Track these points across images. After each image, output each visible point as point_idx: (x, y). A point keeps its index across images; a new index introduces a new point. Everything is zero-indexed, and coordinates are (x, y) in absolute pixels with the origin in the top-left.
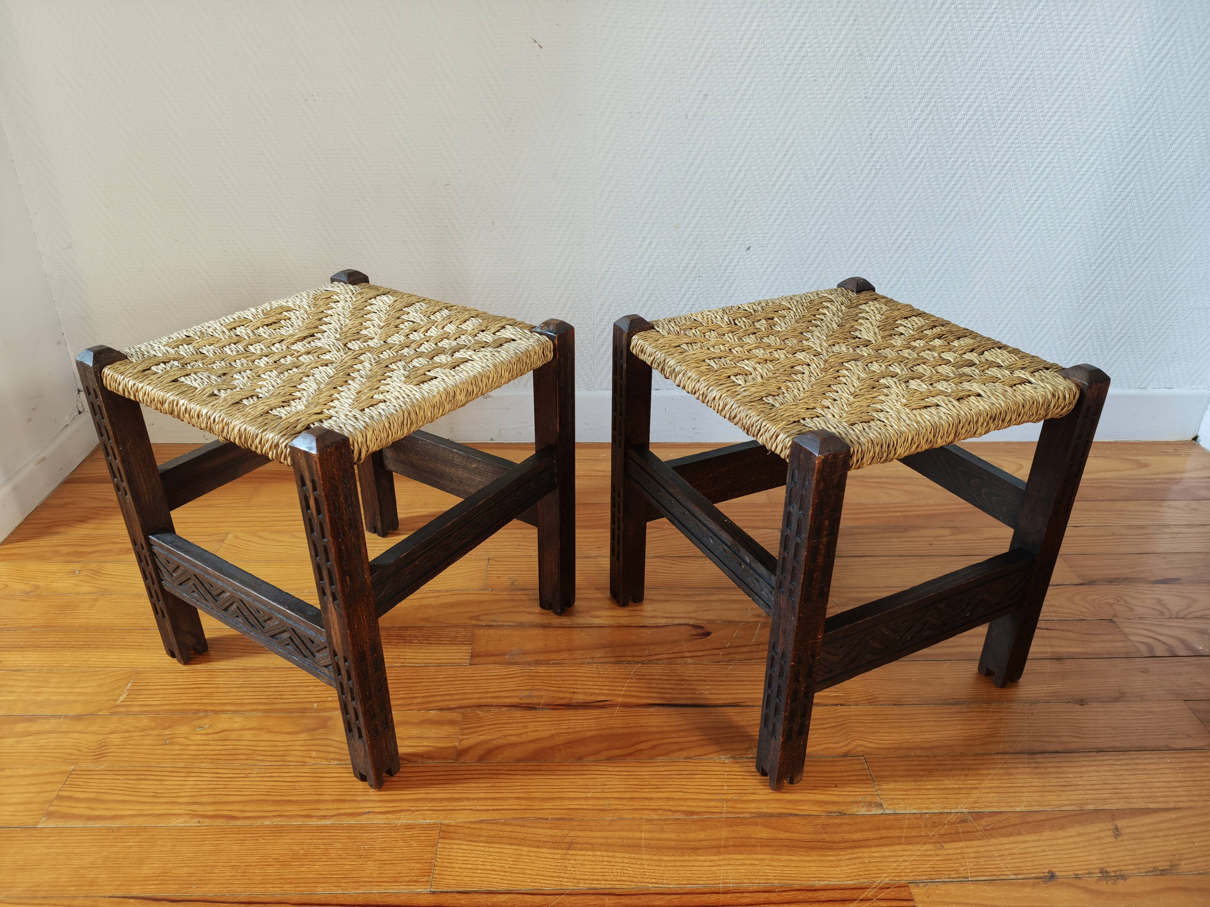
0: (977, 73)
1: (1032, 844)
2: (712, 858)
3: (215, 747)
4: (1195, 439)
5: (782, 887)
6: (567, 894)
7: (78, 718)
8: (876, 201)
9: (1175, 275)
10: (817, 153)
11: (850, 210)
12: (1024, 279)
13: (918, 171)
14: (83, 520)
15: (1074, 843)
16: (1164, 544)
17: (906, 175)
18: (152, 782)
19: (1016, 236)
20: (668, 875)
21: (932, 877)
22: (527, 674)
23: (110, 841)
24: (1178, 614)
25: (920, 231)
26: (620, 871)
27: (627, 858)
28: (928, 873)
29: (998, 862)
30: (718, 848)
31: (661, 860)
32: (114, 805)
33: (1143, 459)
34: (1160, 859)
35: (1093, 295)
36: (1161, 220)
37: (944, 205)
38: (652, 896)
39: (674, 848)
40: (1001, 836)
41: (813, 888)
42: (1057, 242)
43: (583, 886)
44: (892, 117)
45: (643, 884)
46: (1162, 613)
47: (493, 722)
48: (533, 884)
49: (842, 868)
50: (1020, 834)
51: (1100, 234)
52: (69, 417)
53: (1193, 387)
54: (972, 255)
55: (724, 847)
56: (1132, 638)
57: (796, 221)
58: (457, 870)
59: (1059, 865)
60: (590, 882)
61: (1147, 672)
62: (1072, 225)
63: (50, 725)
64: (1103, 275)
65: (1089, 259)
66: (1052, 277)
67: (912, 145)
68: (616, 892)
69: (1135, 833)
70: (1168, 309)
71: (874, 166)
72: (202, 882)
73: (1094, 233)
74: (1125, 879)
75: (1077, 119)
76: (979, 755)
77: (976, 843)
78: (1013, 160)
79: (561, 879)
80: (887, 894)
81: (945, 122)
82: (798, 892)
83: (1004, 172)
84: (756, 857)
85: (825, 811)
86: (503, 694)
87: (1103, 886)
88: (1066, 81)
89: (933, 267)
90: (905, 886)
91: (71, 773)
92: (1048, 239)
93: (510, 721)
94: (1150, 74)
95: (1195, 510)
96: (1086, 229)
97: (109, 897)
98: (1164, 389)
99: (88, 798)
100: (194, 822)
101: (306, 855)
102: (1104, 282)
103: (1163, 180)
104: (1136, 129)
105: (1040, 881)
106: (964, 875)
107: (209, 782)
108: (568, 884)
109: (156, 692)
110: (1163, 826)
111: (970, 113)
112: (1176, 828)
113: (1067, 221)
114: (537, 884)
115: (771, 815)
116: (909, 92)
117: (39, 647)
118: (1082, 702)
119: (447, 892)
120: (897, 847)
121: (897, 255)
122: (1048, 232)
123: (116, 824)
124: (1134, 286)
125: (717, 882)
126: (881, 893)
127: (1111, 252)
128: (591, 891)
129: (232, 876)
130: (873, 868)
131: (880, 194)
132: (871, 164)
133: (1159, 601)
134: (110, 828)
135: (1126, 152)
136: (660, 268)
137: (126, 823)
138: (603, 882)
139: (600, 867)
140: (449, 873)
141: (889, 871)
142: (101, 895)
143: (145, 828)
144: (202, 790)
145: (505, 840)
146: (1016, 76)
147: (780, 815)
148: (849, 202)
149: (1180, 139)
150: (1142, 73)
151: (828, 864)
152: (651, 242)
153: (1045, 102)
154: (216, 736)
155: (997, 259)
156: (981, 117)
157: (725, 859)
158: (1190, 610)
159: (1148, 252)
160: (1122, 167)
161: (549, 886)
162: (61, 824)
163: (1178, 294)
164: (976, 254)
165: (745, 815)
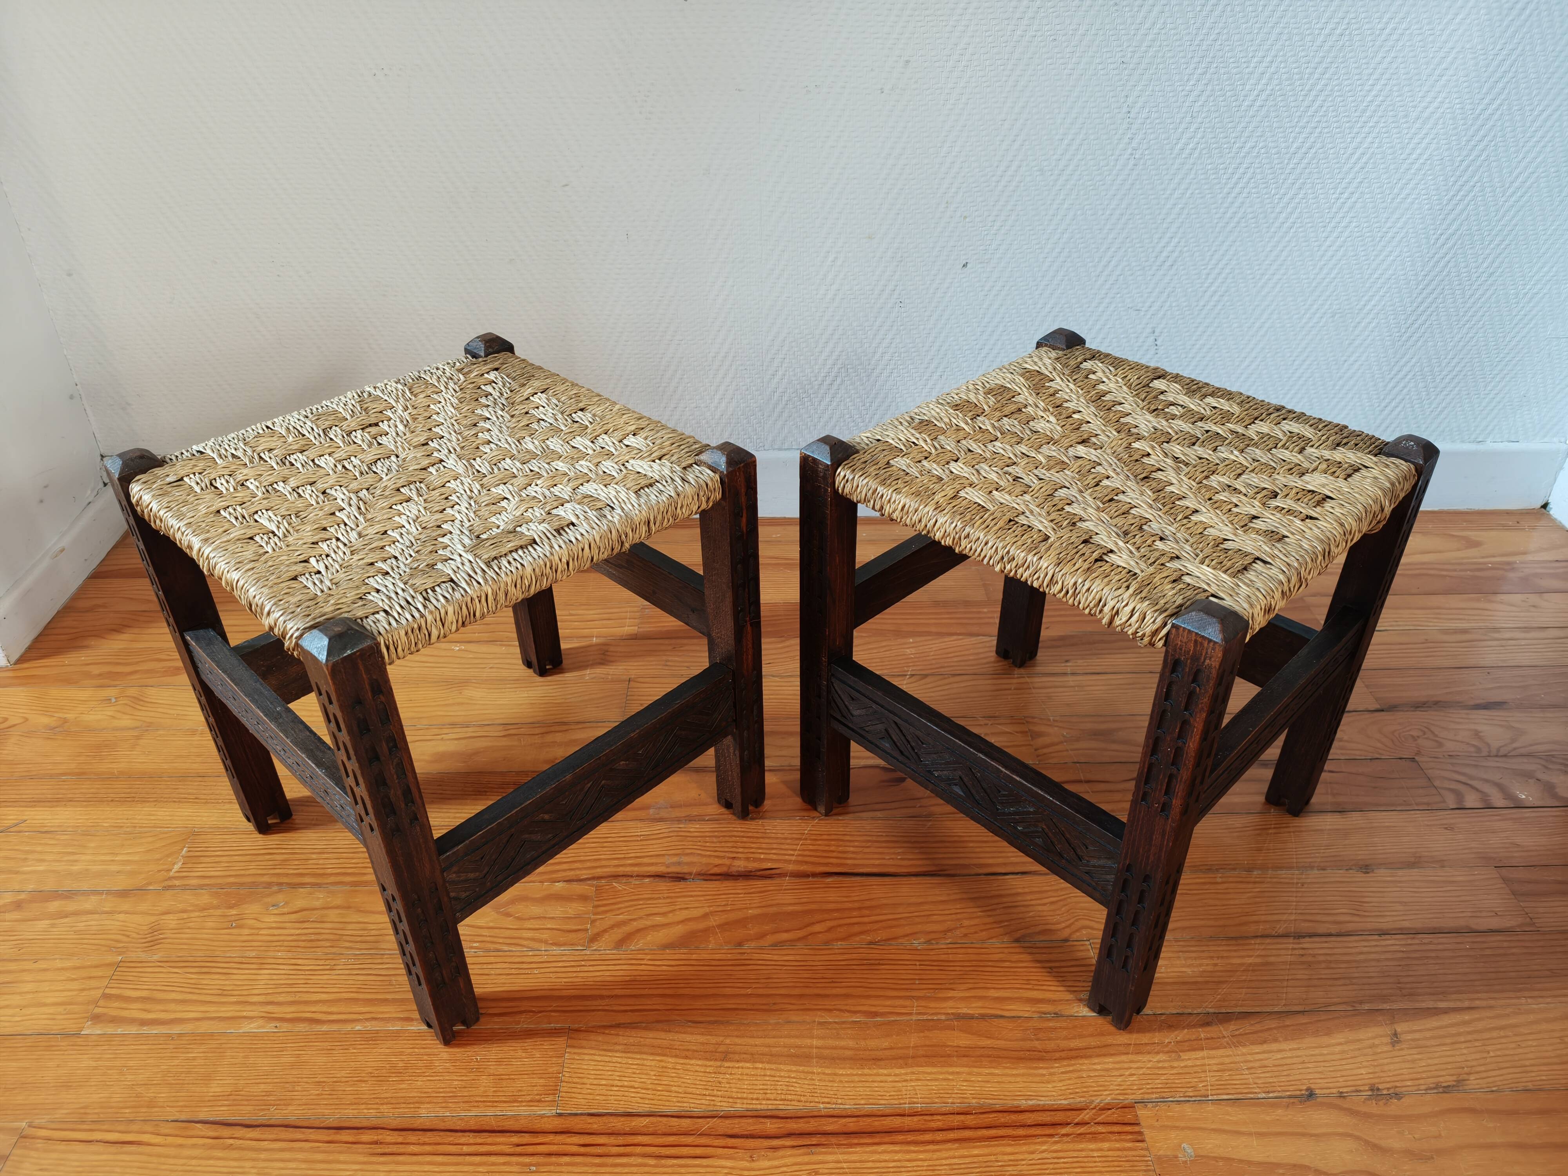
0: (1273, 27)
1: (1289, 1054)
2: (897, 1071)
3: (293, 932)
4: (1545, 506)
5: (981, 1108)
6: (721, 1117)
7: (124, 894)
8: (1135, 202)
9: (1529, 295)
10: (1057, 137)
11: (1100, 213)
12: (1329, 302)
13: (1192, 161)
14: (118, 629)
15: (1343, 1052)
16: (1490, 656)
17: (1175, 167)
18: (217, 976)
19: (1320, 246)
20: (844, 1093)
21: (1164, 1095)
22: (675, 834)
23: (169, 1051)
24: (1498, 750)
25: (1193, 240)
26: (785, 1088)
27: (795, 1071)
28: (1159, 1090)
29: (1246, 1077)
30: (904, 1059)
31: (835, 1074)
32: (172, 1006)
33: (1472, 535)
34: (1444, 1073)
35: (1419, 322)
36: (1514, 222)
37: (1225, 205)
38: (823, 1119)
39: (851, 1059)
40: (1253, 1044)
41: (1019, 1109)
42: (1374, 253)
43: (740, 1107)
44: (1157, 89)
45: (812, 1104)
46: (1479, 750)
47: (633, 898)
48: (679, 1104)
49: (1055, 1084)
50: (1276, 1040)
51: (1432, 242)
52: (92, 490)
53: (1546, 440)
54: (1260, 272)
55: (913, 1057)
56: (1437, 783)
57: (1028, 228)
58: (588, 1086)
59: (1320, 1081)
60: (749, 1102)
61: (1452, 829)
62: (1395, 230)
63: (89, 903)
64: (1434, 296)
65: (1416, 275)
66: (1366, 298)
67: (1183, 126)
68: (781, 1114)
69: (1418, 1040)
70: (1517, 339)
71: (1132, 154)
72: (282, 1102)
73: (1424, 241)
74: (1399, 1099)
75: (1406, 89)
76: (1232, 938)
77: (1220, 1052)
78: (1319, 145)
79: (713, 1098)
80: (1108, 1116)
81: (1229, 94)
82: (1000, 1115)
83: (1306, 161)
84: (951, 1070)
85: (1038, 1012)
86: (646, 860)
87: (1374, 1108)
88: (1395, 37)
89: (1208, 287)
90: (1130, 1107)
91: (118, 965)
92: (1363, 248)
93: (654, 896)
94: (1508, 26)
95: (1534, 606)
96: (1414, 235)
97: (172, 1121)
98: (1507, 443)
99: (141, 997)
100: (270, 1027)
101: (406, 1068)
102: (1434, 305)
103: (1518, 170)
104: (1486, 101)
105: (1295, 1100)
106: (1203, 1092)
107: (286, 977)
108: (722, 1104)
109: (217, 859)
110: (1453, 1030)
111: (1263, 81)
112: (1469, 1033)
113: (1389, 225)
114: (685, 1105)
115: (971, 1017)
116: (1181, 54)
117: (71, 801)
118: (1366, 868)
119: (576, 1115)
120: (1124, 1058)
121: (1161, 272)
122: (1362, 241)
123: (176, 1030)
124: (1473, 310)
125: (902, 1101)
126: (1100, 1115)
127: (1446, 266)
128: (749, 1113)
129: (318, 1095)
130: (1093, 1084)
131: (1140, 192)
132: (1129, 151)
133: (1477, 734)
134: (169, 1036)
135: (1471, 133)
136: (849, 292)
137: (187, 1028)
138: (764, 1102)
139: (761, 1082)
140: (579, 1091)
141: (1112, 1087)
142: (162, 1118)
143: (212, 1034)
144: (278, 986)
145: (646, 1049)
146: (1327, 31)
147: (983, 1017)
148: (1098, 202)
149: (1545, 115)
150: (1497, 24)
151: (1037, 1079)
152: (836, 258)
153: (1364, 66)
154: (293, 917)
155: (1294, 277)
156: (1278, 87)
157: (913, 1073)
158: (1515, 745)
159: (1496, 264)
160: (1465, 153)
161: (699, 1106)
162: (110, 1029)
163: (1531, 320)
164: (1266, 270)
165: (939, 1017)
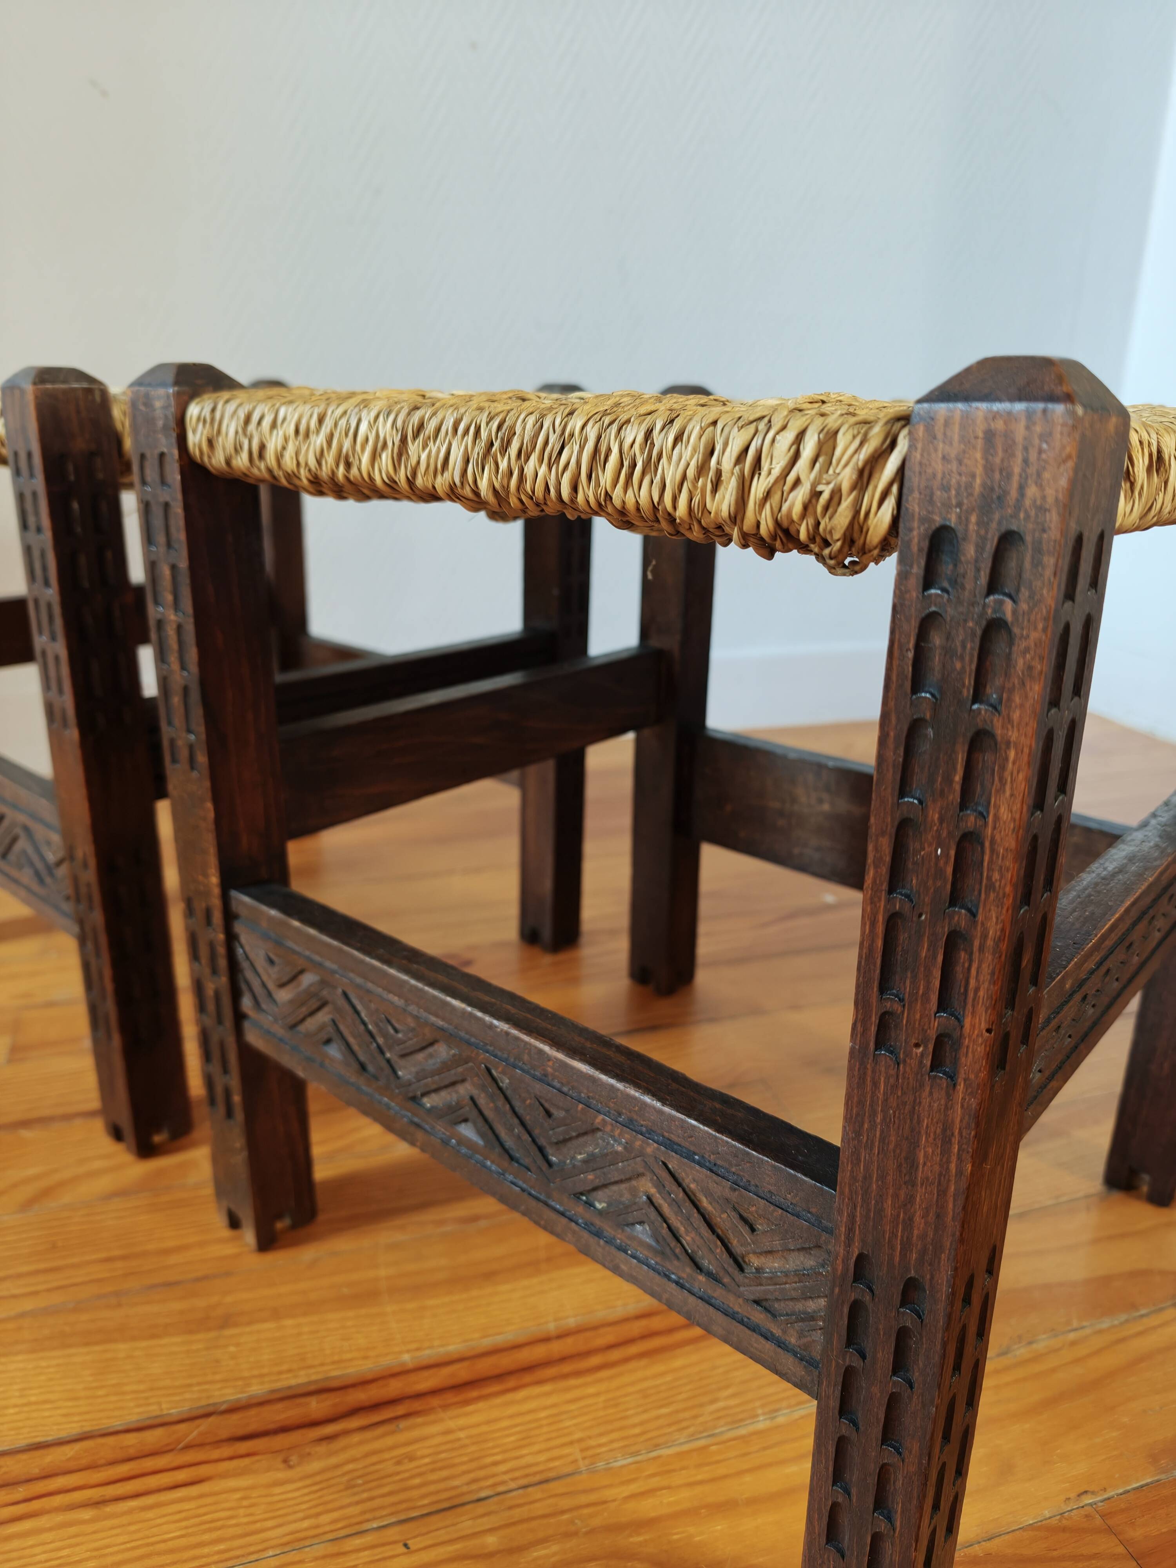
6: (223, 1412)
20: (443, 1331)
26: (337, 1344)
27: (352, 1318)
31: (423, 1308)
38: (412, 1375)
39: (447, 1282)
45: (390, 1358)
48: (141, 1410)
60: (274, 1378)
68: (334, 1384)
79: (206, 1387)
108: (224, 1391)
114: (152, 1408)
125: (542, 1321)
128: (276, 1396)
138: (302, 1373)
139: (293, 1346)
145: (75, 1340)
161: (179, 1405)
